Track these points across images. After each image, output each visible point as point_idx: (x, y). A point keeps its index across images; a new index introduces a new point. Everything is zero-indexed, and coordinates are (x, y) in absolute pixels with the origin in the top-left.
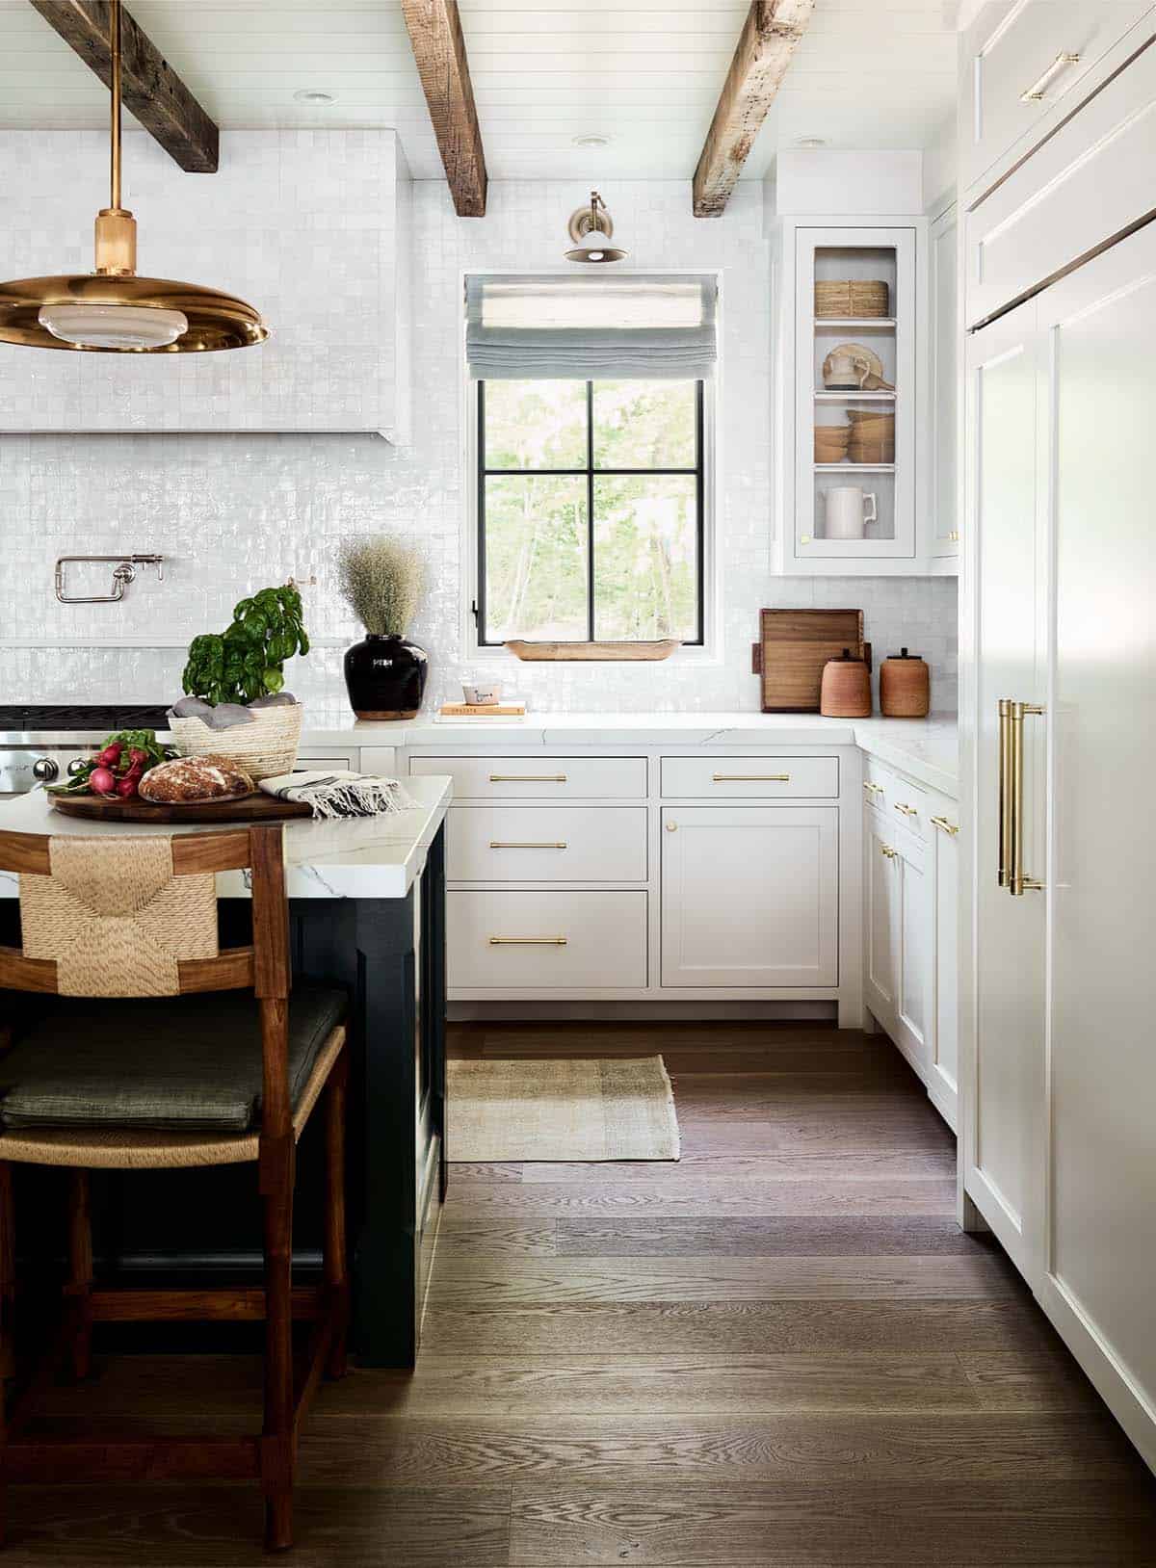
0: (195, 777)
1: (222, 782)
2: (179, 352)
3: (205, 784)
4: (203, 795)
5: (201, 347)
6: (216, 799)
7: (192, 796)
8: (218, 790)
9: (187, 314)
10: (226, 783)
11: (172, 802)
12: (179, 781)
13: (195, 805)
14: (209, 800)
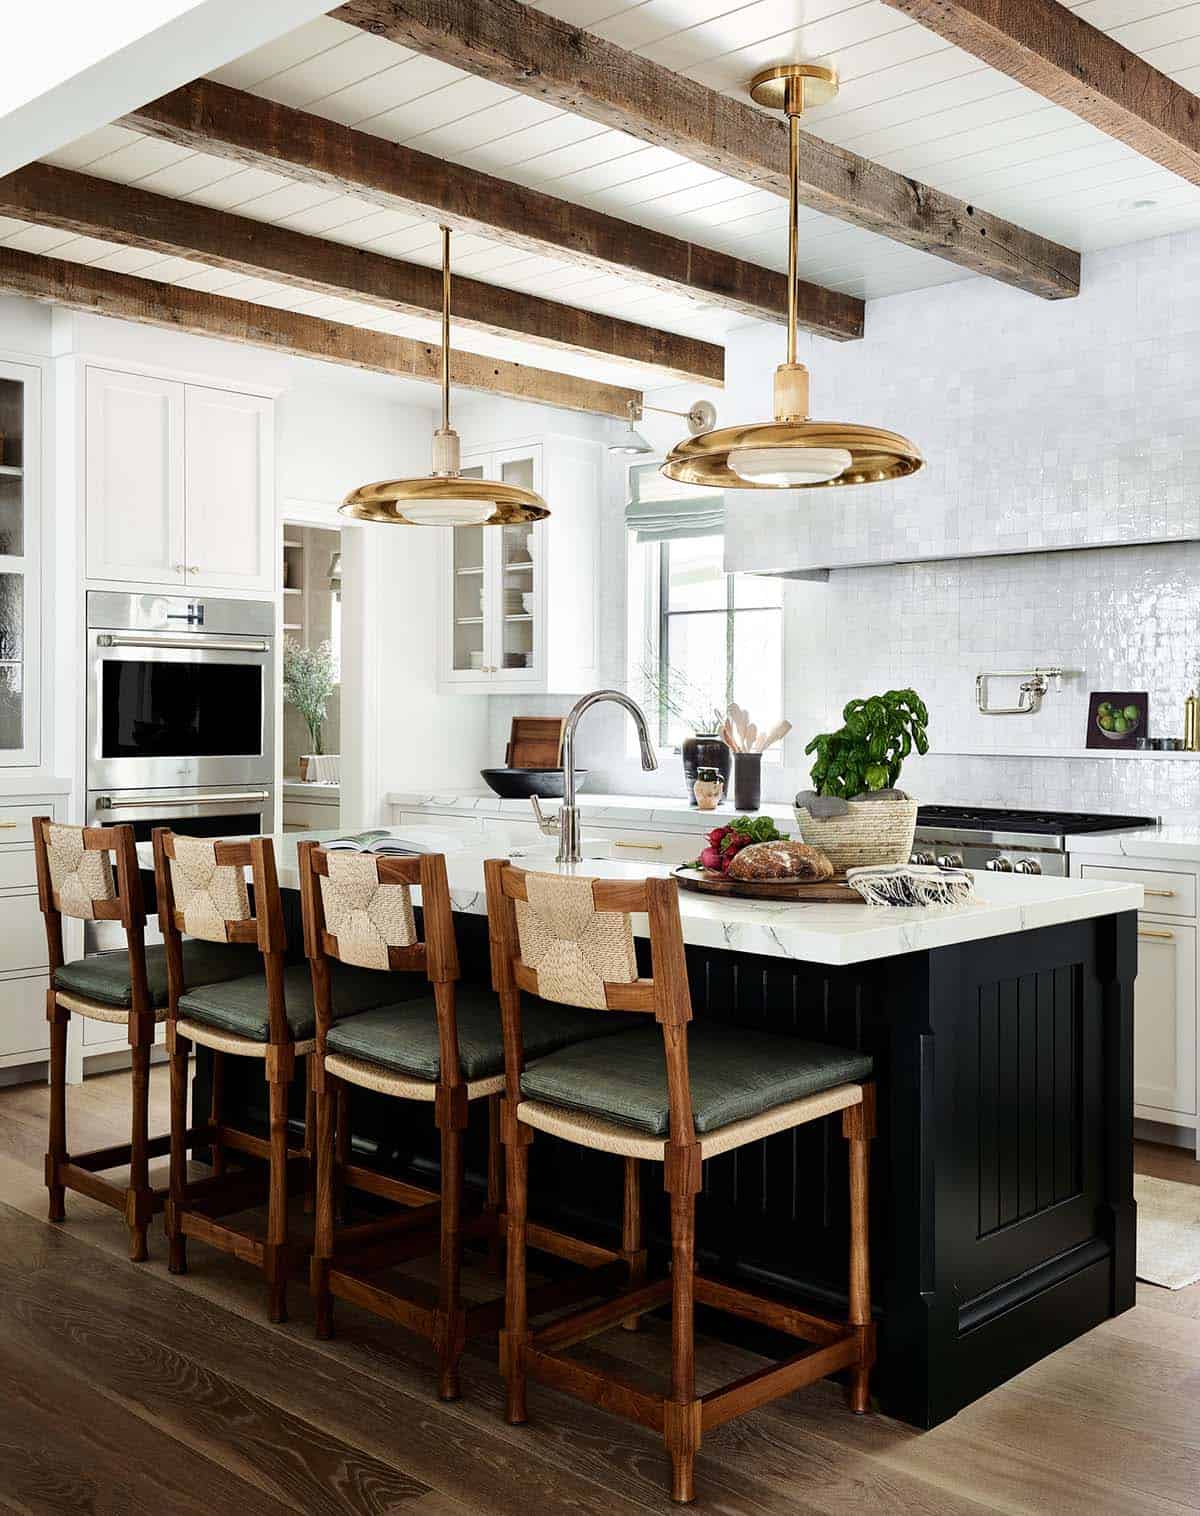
0: (765, 859)
1: (788, 865)
2: (864, 482)
3: (772, 866)
4: (769, 875)
5: (881, 476)
6: (783, 881)
7: (759, 875)
8: (783, 873)
9: (851, 451)
10: (792, 866)
11: (745, 879)
12: (750, 861)
13: (764, 883)
14: (775, 880)
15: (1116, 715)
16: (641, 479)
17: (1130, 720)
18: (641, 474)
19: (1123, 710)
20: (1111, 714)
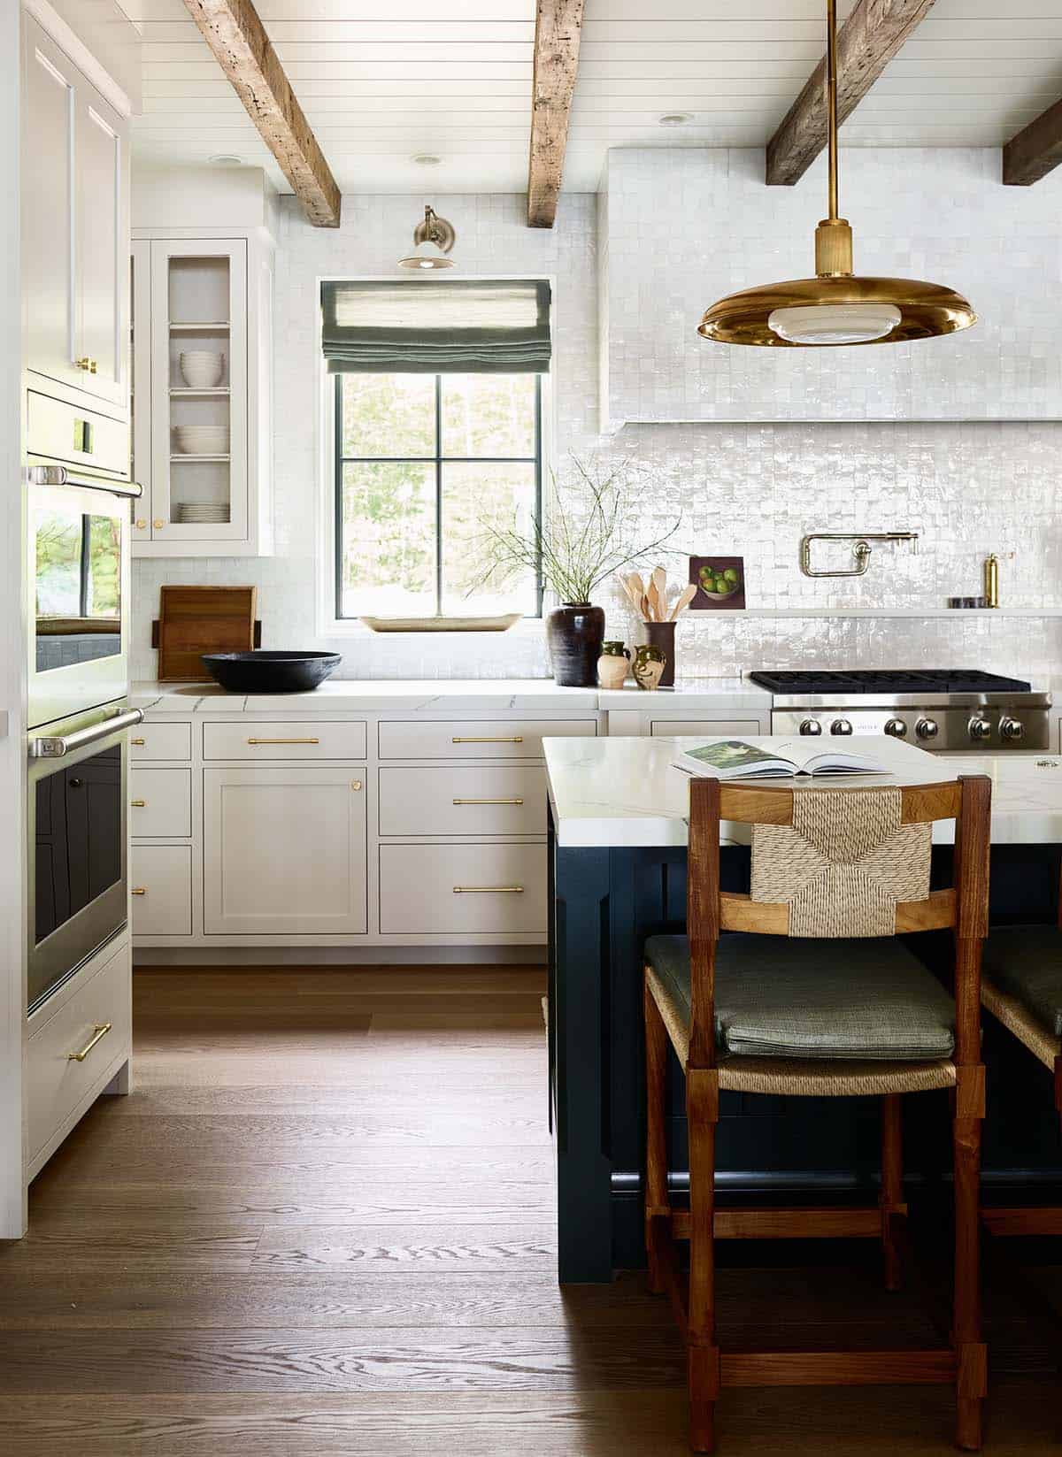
15: (717, 578)
16: (338, 298)
17: (731, 581)
18: (338, 293)
19: (723, 572)
20: (711, 576)
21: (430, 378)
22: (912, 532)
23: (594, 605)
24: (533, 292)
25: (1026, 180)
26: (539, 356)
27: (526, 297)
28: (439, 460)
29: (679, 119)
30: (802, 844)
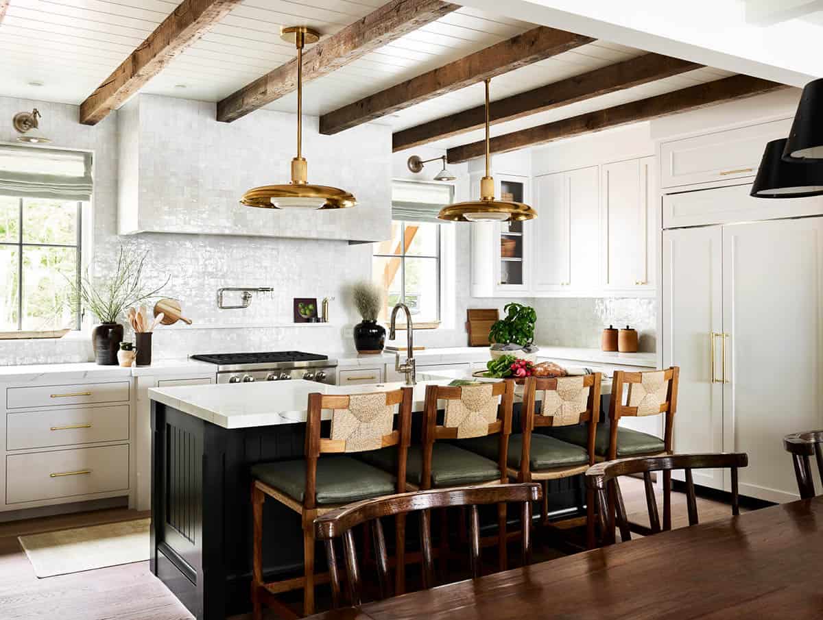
15: (306, 308)
19: (308, 305)
20: (303, 308)
21: (16, 199)
22: (271, 287)
23: (118, 323)
24: (82, 158)
25: (329, 133)
26: (86, 193)
27: (78, 161)
28: (21, 245)
29: (183, 86)
30: (352, 415)
